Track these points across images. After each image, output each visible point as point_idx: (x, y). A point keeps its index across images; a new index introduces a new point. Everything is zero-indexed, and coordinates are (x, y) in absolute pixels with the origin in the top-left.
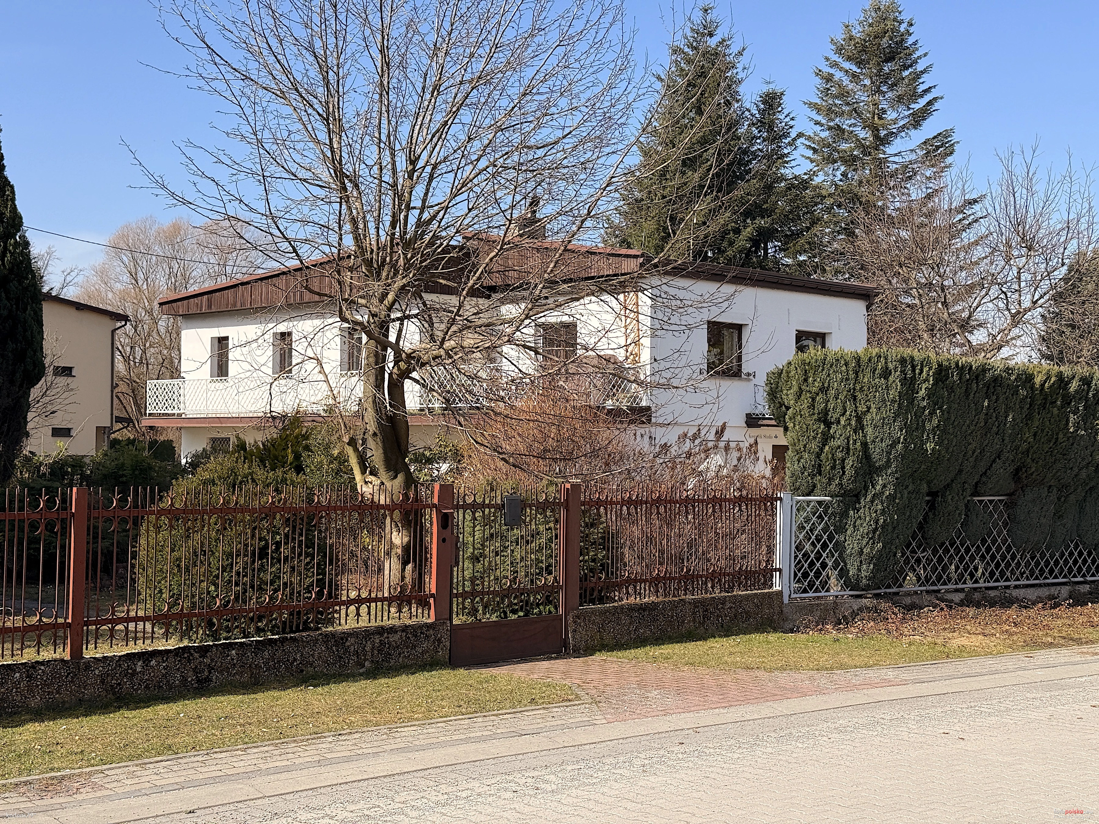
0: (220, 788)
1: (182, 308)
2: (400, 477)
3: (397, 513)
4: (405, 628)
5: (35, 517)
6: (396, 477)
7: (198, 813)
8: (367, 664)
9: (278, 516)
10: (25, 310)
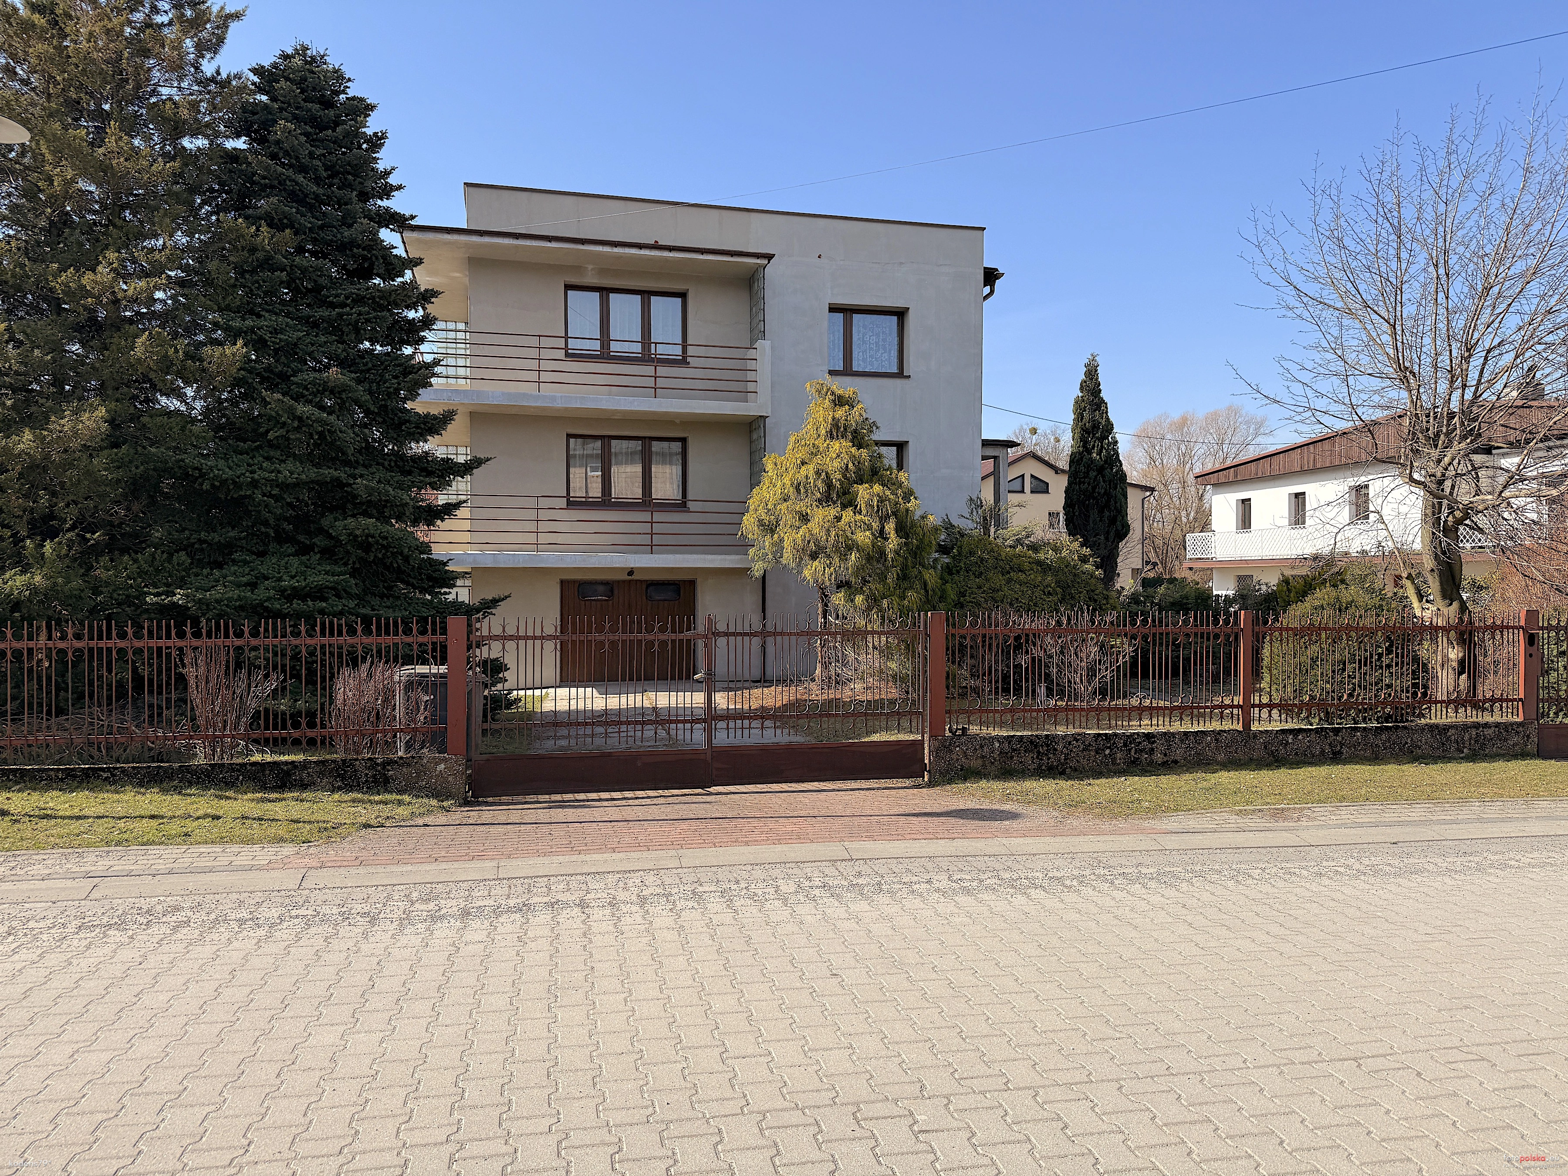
0: (1408, 829)
1: (1213, 478)
2: (1456, 604)
3: (1452, 633)
4: (1497, 725)
5: (1217, 631)
6: (1451, 604)
7: (1400, 844)
8: (1465, 750)
9: (1380, 633)
10: (1116, 488)
